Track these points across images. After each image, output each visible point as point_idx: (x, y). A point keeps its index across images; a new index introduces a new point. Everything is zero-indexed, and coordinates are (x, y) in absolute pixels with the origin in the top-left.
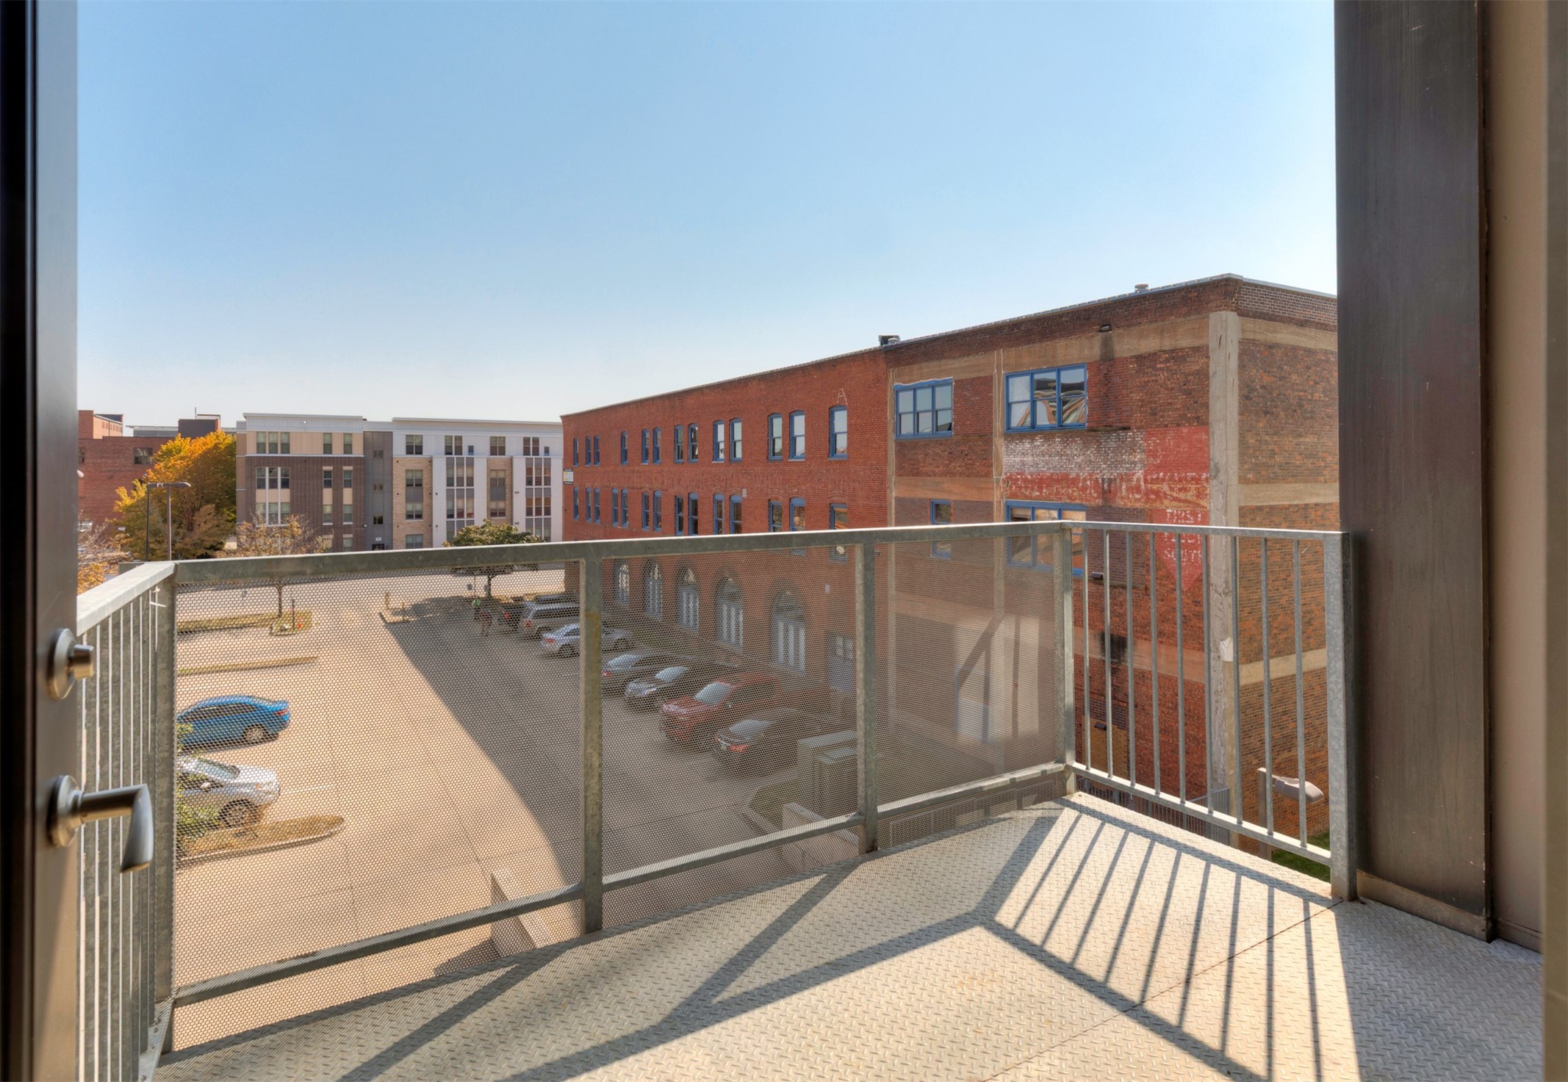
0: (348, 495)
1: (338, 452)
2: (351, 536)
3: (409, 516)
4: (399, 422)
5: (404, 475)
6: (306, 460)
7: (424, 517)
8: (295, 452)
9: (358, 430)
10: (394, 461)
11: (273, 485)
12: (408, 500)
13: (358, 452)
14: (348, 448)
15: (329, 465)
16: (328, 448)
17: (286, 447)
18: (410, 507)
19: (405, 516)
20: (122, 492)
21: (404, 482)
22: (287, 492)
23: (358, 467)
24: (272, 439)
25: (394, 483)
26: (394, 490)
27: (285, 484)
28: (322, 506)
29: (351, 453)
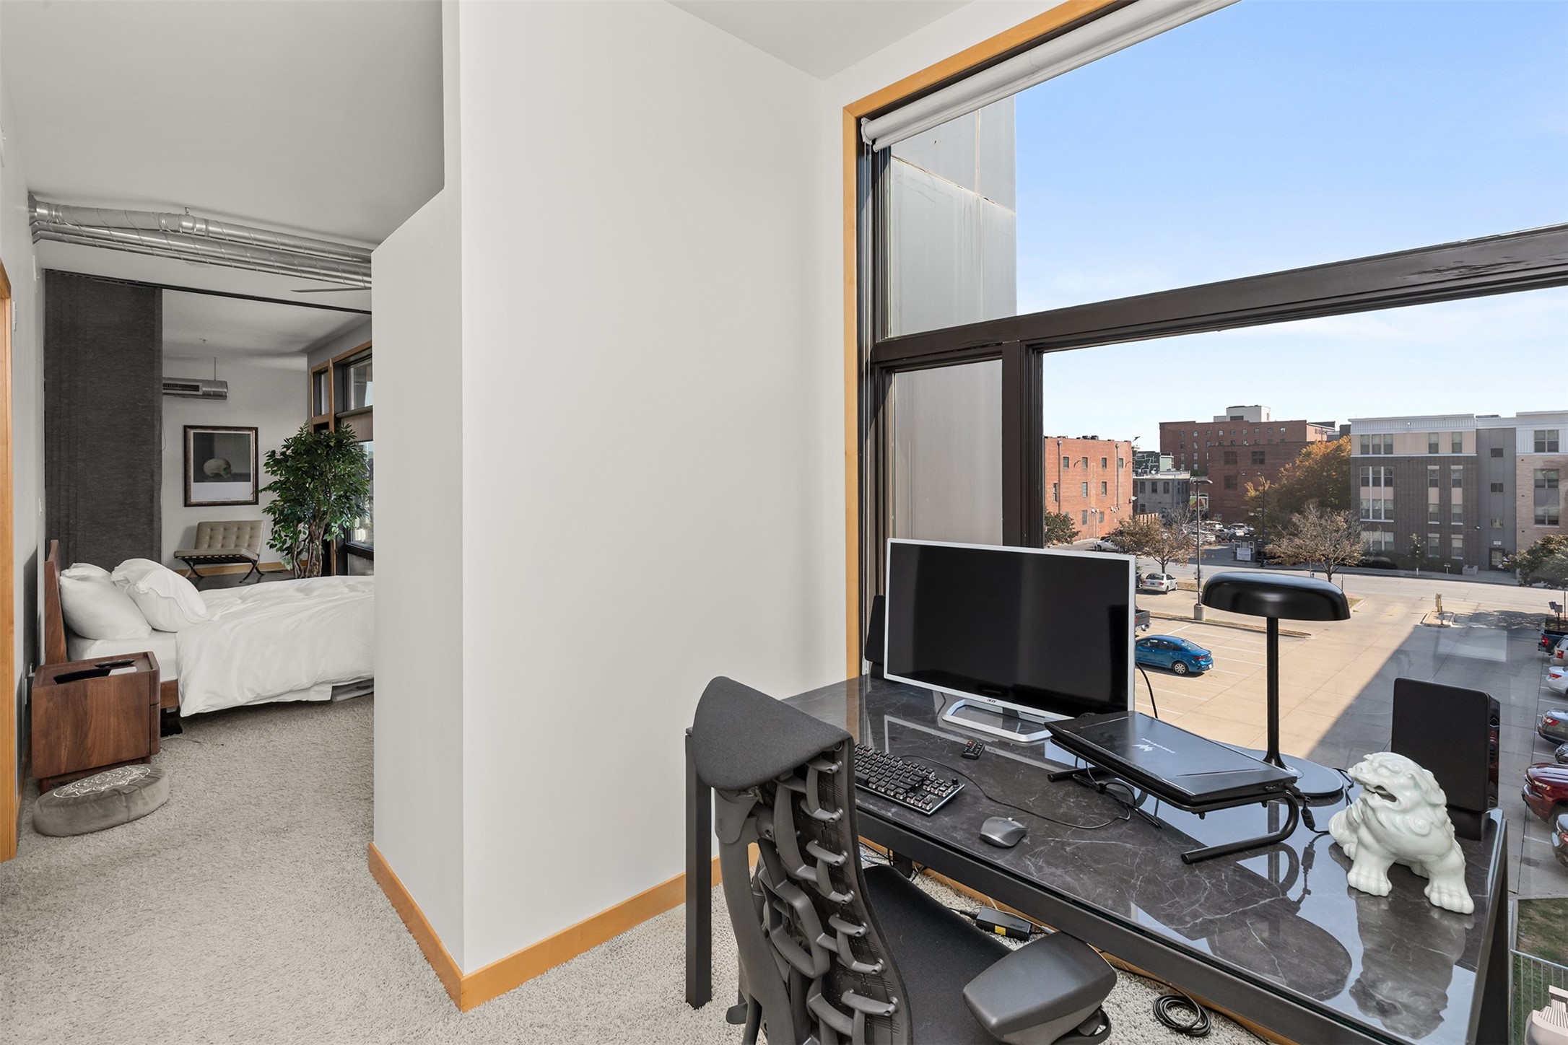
0: (1457, 495)
1: (1445, 451)
2: (1461, 537)
3: (1539, 521)
4: (1524, 417)
5: (1531, 475)
6: (1409, 460)
7: (1560, 523)
8: (1397, 453)
9: (1470, 428)
10: (1518, 460)
11: (1376, 483)
12: (1537, 503)
13: (1469, 450)
14: (1457, 447)
15: (1435, 465)
16: (1433, 447)
17: (1389, 448)
18: (1540, 511)
19: (1533, 521)
20: (1250, 486)
21: (1532, 482)
22: (1390, 490)
23: (1470, 466)
24: (1376, 441)
25: (1518, 483)
26: (1517, 491)
27: (1388, 483)
28: (1427, 505)
29: (1461, 452)
